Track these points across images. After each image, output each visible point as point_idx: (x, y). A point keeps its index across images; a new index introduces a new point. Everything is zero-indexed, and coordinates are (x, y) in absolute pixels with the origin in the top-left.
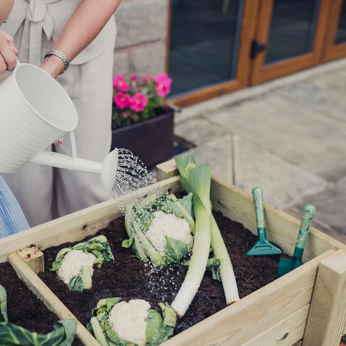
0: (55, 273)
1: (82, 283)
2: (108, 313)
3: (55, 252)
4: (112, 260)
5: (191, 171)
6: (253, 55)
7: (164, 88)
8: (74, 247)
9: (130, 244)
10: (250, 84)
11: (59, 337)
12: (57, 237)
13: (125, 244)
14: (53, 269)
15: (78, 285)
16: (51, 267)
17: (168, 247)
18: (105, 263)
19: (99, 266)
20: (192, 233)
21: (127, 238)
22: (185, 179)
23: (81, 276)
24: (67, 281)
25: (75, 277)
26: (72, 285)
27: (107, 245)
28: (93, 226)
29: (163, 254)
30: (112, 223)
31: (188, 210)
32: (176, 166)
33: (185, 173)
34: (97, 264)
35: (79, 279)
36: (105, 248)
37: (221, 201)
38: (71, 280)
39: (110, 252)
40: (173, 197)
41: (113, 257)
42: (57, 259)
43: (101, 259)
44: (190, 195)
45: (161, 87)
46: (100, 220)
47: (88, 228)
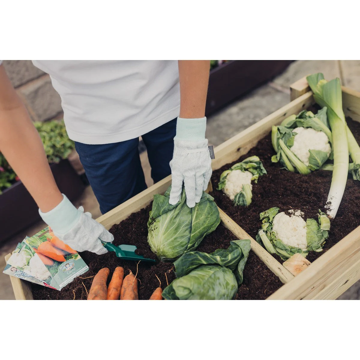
0: (222, 192)
1: (245, 198)
2: (271, 224)
3: (219, 174)
4: (265, 174)
5: (323, 87)
8: (233, 167)
9: (278, 158)
11: (238, 256)
13: (274, 160)
14: (220, 189)
15: (241, 199)
16: (218, 187)
17: (311, 158)
18: (260, 178)
19: (256, 182)
20: (329, 142)
21: (275, 153)
22: (318, 94)
23: (244, 193)
24: (232, 197)
25: (238, 194)
26: (237, 200)
27: (260, 163)
28: (245, 147)
29: (308, 164)
30: (260, 143)
31: (324, 123)
32: (308, 84)
33: (316, 89)
34: (255, 180)
35: (241, 195)
36: (258, 166)
37: (351, 109)
38: (236, 197)
39: (262, 168)
40: (310, 113)
41: (265, 172)
42: (221, 180)
43: (256, 176)
44: (325, 108)
46: (250, 142)
47: (241, 150)
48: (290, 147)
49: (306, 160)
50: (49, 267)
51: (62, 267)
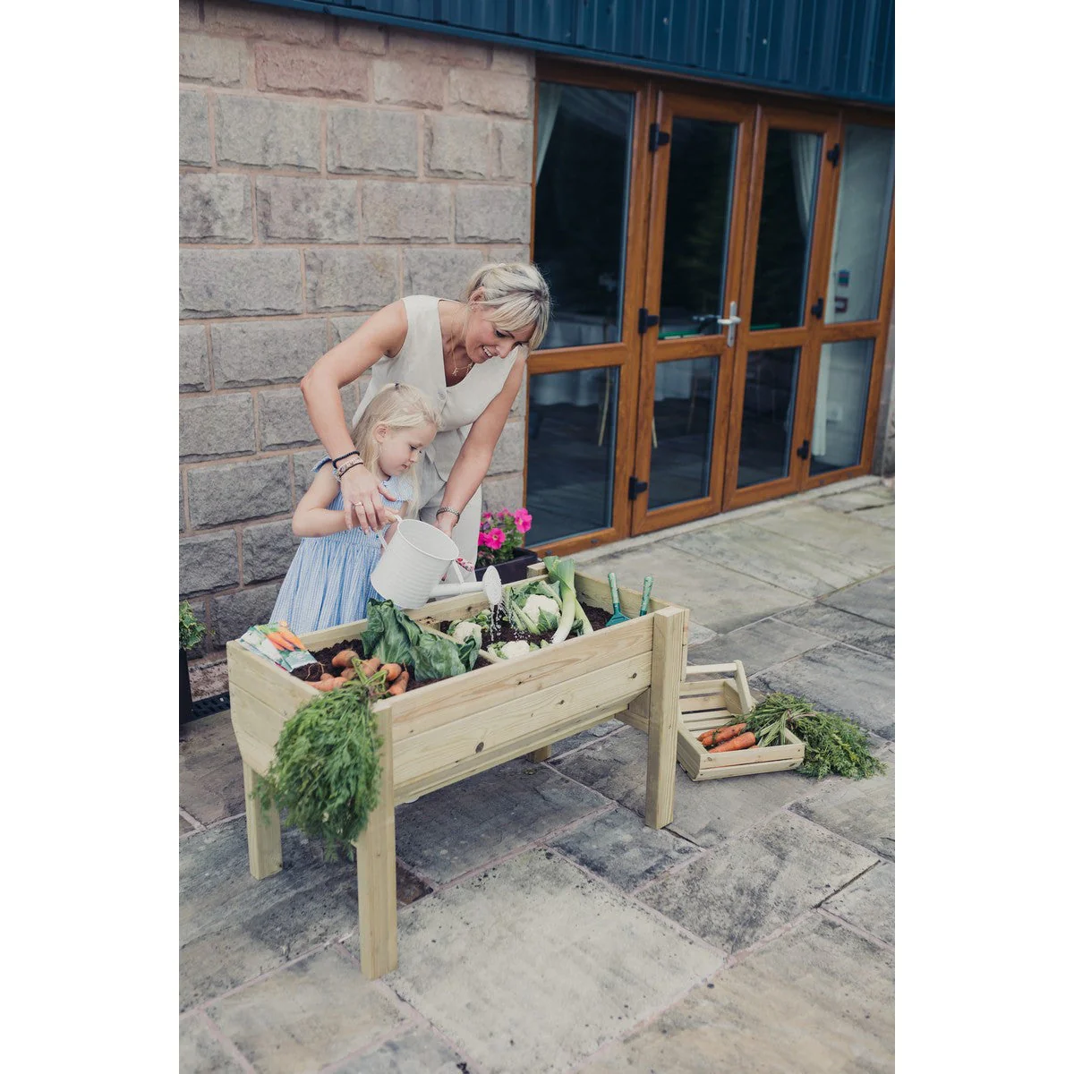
5: (558, 565)
6: (632, 497)
7: (525, 524)
9: (510, 618)
10: (631, 535)
11: (470, 646)
12: (447, 613)
17: (542, 617)
20: (559, 609)
21: (508, 615)
22: (553, 573)
31: (556, 593)
32: (544, 565)
33: (550, 569)
40: (544, 582)
44: (558, 582)
45: (521, 522)
47: (472, 610)
48: (522, 607)
49: (537, 620)
50: (281, 652)
51: (291, 654)
